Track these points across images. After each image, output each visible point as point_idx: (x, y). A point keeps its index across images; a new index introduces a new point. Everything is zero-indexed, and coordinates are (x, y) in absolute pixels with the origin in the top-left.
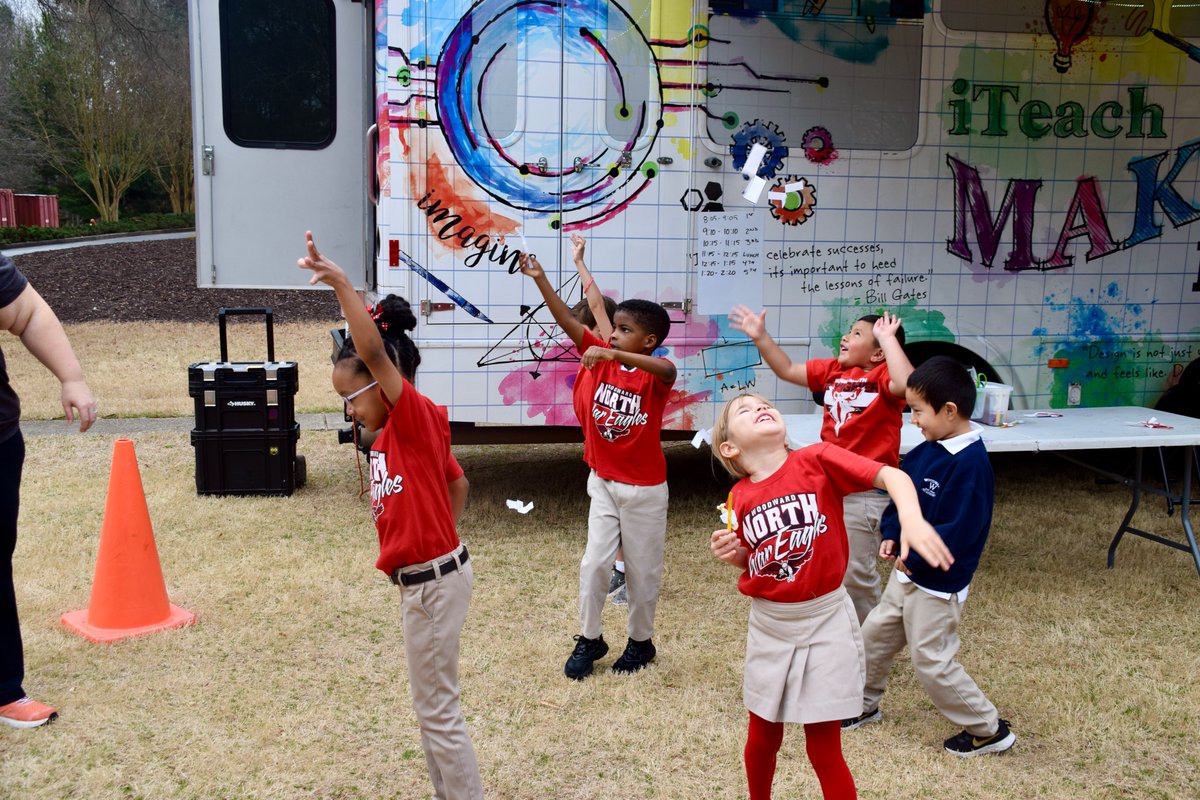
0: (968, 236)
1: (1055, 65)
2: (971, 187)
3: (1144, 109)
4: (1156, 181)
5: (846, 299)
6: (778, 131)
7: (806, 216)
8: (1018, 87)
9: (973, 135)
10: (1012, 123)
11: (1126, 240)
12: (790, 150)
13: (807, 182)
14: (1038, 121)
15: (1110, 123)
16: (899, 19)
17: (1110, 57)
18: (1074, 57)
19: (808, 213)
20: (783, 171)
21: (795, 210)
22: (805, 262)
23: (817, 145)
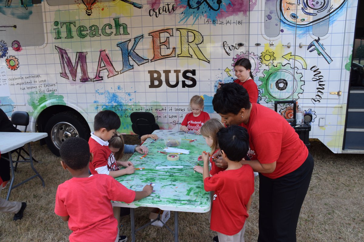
0: (66, 71)
1: (86, 13)
2: (64, 56)
3: (120, 25)
4: (128, 50)
5: (33, 92)
6: (5, 43)
7: (17, 67)
8: (75, 22)
9: (62, 39)
10: (74, 34)
11: (121, 71)
12: (8, 48)
13: (15, 57)
14: (83, 33)
15: (108, 31)
16: (34, 5)
17: (105, 9)
18: (92, 10)
19: (18, 67)
20: (8, 54)
21: (14, 66)
22: (20, 81)
23: (16, 46)
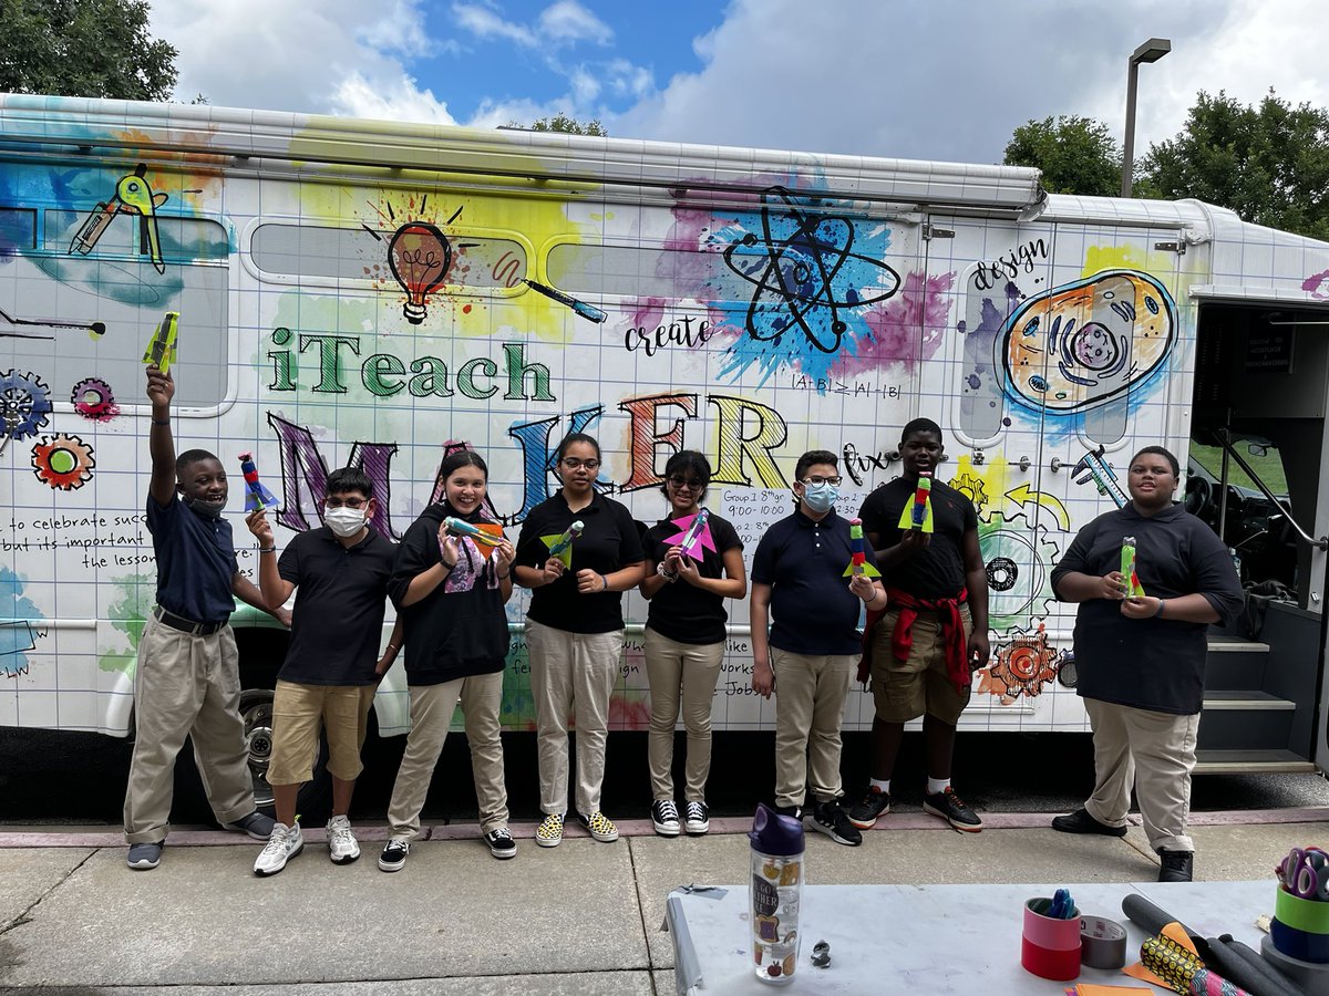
0: (303, 506)
1: (405, 315)
2: (302, 451)
3: (525, 369)
4: (547, 450)
5: (144, 576)
6: (40, 383)
7: (82, 480)
8: (358, 339)
9: (300, 392)
10: (352, 379)
11: (514, 515)
12: (54, 403)
13: (81, 441)
14: (386, 378)
15: (482, 382)
16: (195, 260)
17: (477, 307)
18: (429, 307)
19: (85, 477)
20: (49, 428)
21: (67, 472)
22: (86, 533)
23: (92, 399)
